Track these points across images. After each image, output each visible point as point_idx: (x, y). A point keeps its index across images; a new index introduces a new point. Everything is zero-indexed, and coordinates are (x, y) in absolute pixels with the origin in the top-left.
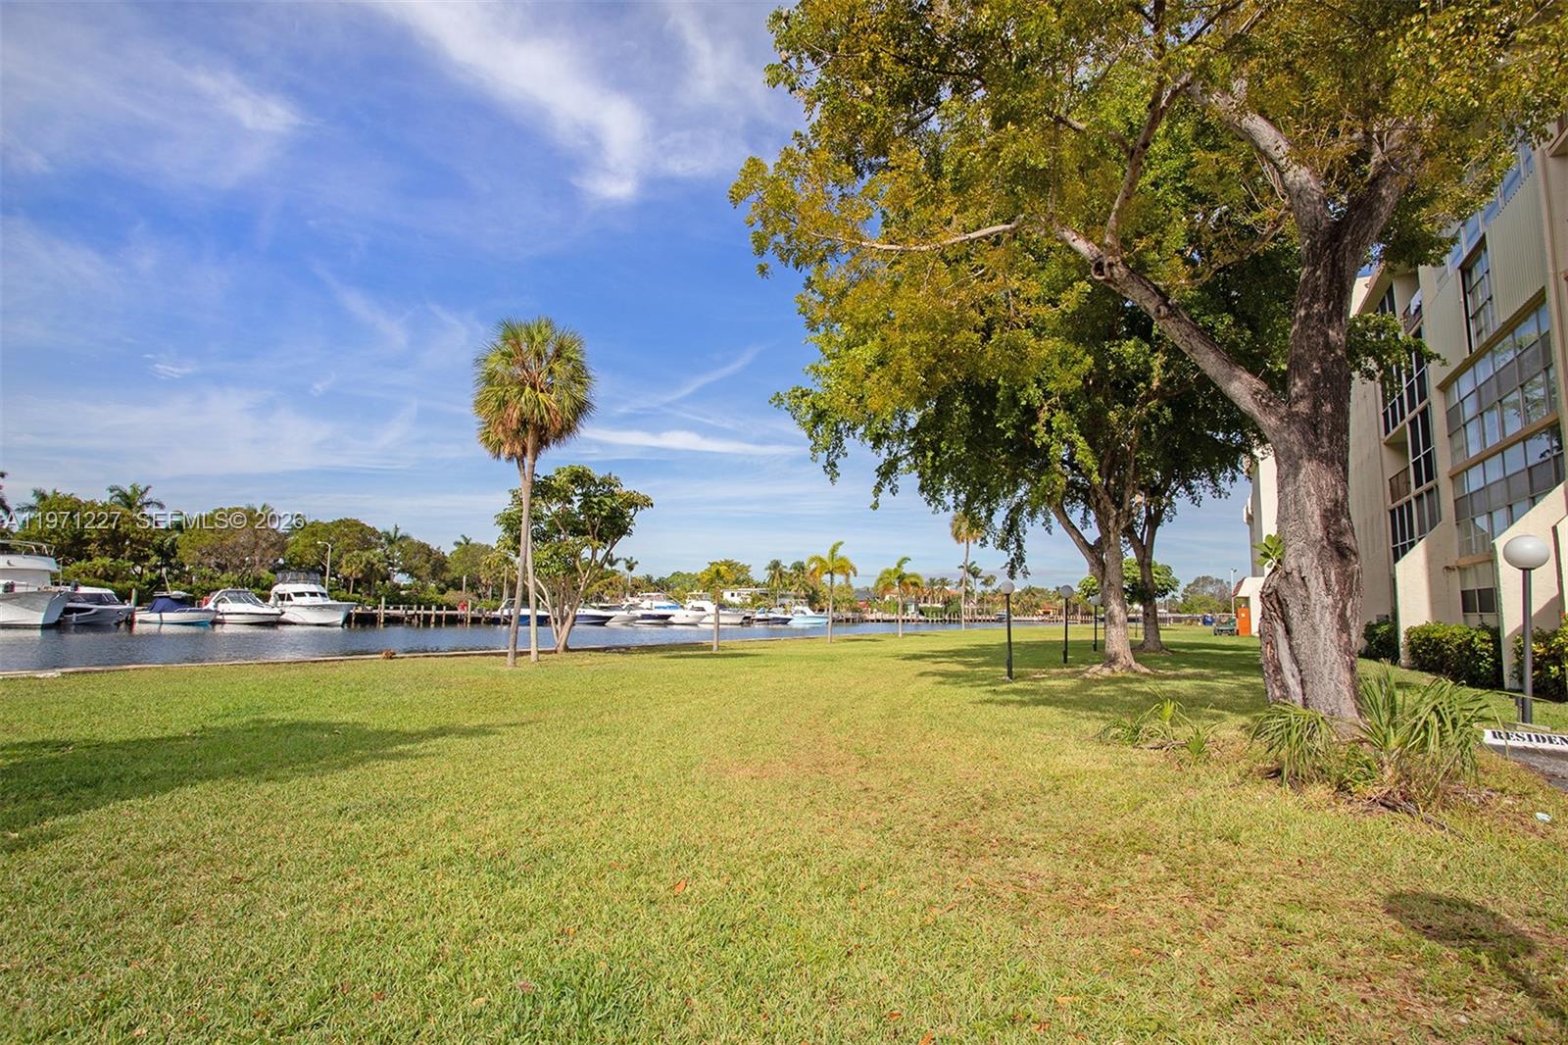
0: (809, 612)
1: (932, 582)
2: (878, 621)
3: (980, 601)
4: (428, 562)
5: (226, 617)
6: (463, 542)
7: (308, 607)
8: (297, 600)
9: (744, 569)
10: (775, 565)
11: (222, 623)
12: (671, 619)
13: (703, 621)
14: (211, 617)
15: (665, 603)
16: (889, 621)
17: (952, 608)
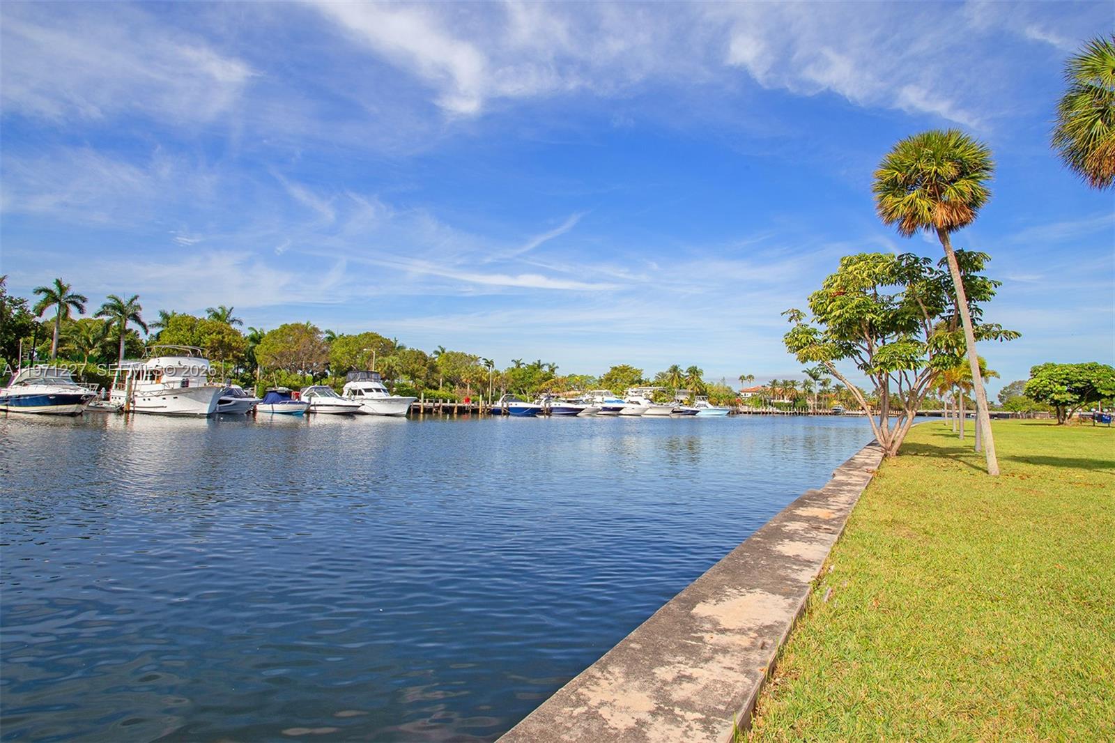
0: (710, 407)
1: (786, 383)
2: (750, 413)
3: (819, 398)
4: (424, 365)
5: (318, 408)
6: (440, 351)
7: (379, 400)
8: (367, 395)
9: (638, 372)
10: (675, 369)
11: (314, 413)
12: (621, 412)
13: (646, 413)
14: (305, 408)
15: (613, 398)
16: (756, 413)
17: (799, 404)
